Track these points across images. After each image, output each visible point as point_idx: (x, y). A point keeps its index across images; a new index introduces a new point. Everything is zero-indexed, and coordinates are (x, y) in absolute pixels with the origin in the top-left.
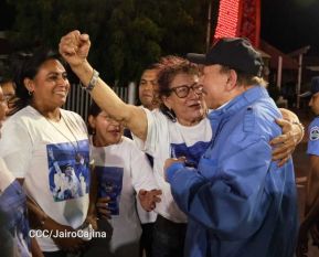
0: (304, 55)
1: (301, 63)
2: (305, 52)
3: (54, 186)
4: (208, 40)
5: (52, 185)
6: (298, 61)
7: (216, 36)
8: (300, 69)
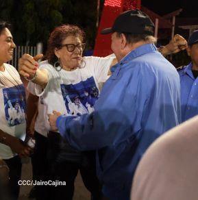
0: (176, 17)
1: (174, 23)
2: (178, 14)
3: (9, 117)
4: (98, 7)
5: (7, 116)
6: (172, 21)
7: (105, 4)
8: (173, 28)
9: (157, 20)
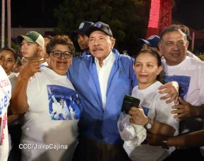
9: (194, 34)
